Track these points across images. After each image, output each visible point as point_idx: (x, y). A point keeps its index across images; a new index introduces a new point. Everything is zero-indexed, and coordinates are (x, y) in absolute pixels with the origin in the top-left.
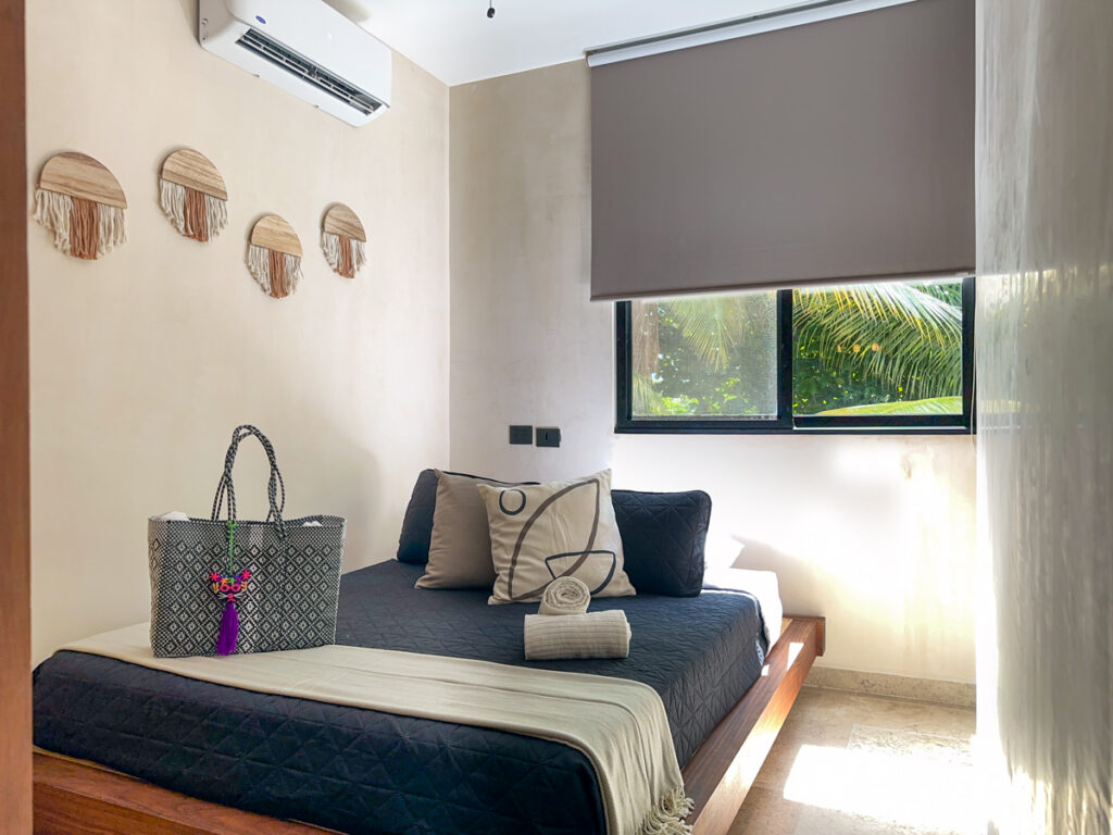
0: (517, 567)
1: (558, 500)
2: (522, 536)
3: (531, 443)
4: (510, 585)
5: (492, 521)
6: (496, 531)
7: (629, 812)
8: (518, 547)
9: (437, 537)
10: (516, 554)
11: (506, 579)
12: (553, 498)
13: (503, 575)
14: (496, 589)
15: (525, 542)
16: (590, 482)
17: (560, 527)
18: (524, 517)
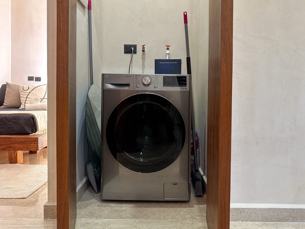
0: (26, 101)
1: (37, 88)
2: (28, 95)
3: (33, 80)
4: (25, 105)
5: (21, 92)
6: (21, 94)
7: (42, 126)
8: (27, 97)
9: (6, 97)
10: (26, 99)
11: (24, 104)
12: (36, 88)
13: (23, 103)
14: (21, 106)
15: (28, 96)
16: (45, 85)
17: (37, 93)
18: (28, 91)
